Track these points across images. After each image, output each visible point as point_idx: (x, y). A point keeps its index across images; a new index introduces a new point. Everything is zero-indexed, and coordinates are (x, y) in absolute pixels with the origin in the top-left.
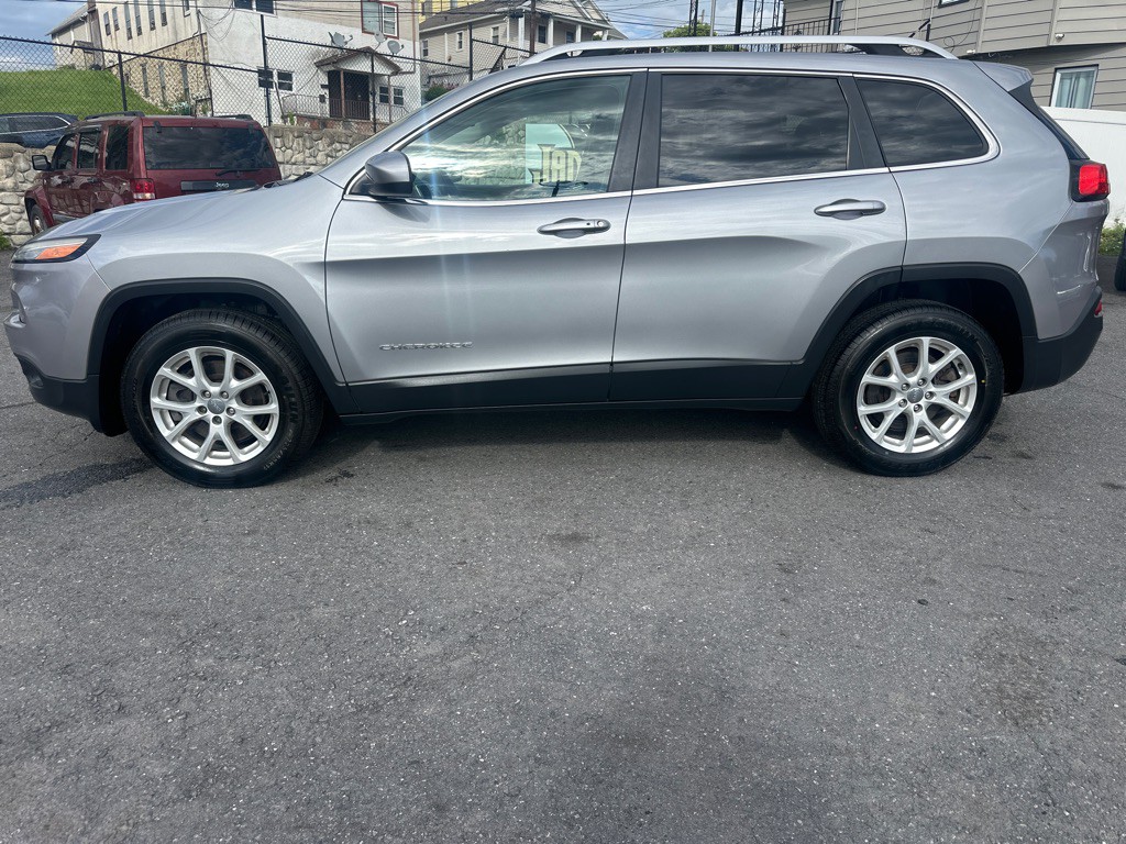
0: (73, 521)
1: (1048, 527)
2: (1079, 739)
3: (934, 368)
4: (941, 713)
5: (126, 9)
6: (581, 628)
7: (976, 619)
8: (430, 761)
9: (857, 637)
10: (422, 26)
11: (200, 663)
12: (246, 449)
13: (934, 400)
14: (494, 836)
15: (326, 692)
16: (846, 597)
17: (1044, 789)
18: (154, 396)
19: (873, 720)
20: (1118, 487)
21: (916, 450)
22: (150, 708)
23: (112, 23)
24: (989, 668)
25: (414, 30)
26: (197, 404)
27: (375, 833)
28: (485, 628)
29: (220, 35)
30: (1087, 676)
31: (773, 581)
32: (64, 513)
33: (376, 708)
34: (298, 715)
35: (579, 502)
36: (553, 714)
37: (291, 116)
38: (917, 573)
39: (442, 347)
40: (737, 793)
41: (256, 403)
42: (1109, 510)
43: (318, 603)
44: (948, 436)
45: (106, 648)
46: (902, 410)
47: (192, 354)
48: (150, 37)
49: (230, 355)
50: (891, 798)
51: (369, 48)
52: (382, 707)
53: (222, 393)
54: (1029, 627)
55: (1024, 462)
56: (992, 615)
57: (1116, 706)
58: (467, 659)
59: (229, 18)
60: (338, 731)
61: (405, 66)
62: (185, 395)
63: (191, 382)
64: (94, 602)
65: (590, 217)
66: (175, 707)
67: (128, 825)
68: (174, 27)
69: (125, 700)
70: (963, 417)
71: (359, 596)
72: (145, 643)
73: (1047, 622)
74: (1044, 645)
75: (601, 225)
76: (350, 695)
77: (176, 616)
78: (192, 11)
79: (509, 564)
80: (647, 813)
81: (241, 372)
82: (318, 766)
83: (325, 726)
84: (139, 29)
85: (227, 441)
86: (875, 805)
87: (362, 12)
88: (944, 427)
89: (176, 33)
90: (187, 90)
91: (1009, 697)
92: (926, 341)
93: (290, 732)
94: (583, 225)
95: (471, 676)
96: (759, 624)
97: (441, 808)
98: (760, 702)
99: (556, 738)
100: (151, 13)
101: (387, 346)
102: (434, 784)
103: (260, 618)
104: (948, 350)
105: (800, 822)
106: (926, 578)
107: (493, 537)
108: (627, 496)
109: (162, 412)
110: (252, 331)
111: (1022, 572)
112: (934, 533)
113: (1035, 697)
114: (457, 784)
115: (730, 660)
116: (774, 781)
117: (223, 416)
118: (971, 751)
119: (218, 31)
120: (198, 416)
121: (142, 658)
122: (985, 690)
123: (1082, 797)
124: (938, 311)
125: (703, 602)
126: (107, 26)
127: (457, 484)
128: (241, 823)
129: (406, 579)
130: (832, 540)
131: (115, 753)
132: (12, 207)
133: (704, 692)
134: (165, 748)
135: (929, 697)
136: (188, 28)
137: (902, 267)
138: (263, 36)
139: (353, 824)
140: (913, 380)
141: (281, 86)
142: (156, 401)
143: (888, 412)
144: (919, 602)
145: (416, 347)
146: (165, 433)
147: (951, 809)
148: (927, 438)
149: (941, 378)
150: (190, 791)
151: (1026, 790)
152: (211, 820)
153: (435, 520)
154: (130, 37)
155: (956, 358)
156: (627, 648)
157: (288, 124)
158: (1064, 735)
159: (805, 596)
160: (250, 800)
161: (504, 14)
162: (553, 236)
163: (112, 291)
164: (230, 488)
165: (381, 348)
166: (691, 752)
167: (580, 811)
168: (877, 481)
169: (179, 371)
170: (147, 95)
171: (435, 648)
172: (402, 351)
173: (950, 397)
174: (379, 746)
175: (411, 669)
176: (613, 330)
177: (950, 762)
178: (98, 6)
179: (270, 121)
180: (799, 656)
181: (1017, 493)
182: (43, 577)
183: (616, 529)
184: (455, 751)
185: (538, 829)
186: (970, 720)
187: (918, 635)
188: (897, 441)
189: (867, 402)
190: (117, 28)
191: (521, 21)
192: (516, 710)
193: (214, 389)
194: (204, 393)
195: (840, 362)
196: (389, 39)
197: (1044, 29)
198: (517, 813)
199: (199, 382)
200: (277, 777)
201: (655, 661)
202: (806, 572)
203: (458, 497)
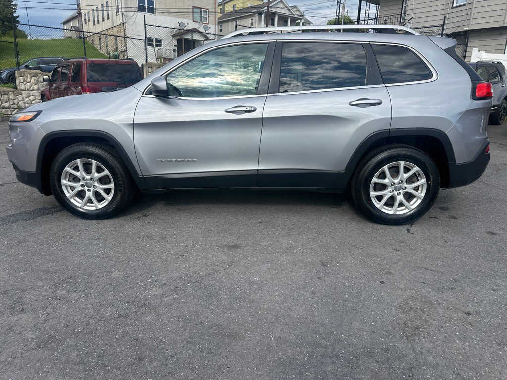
0: (27, 231)
1: (454, 251)
2: (435, 348)
3: (406, 176)
4: (374, 332)
5: (93, 13)
6: (225, 286)
7: (405, 291)
8: (142, 339)
9: (347, 296)
10: (219, 19)
11: (60, 293)
12: (101, 203)
13: (406, 190)
14: (159, 373)
15: (108, 308)
16: (347, 278)
17: (410, 369)
18: (63, 179)
19: (342, 333)
20: (495, 234)
21: (398, 213)
22: (34, 310)
23: (87, 18)
24: (403, 313)
25: (215, 21)
26: (81, 183)
27: (110, 368)
28: (183, 285)
29: (132, 23)
30: (448, 320)
31: (316, 269)
32: (24, 228)
33: (127, 316)
34: (93, 317)
35: (242, 231)
36: (201, 323)
37: (161, 58)
38: (384, 269)
39: (183, 161)
40: (270, 362)
41: (106, 183)
42: (486, 244)
43: (116, 270)
44: (413, 207)
45: (24, 285)
46: (391, 194)
47: (79, 162)
48: (102, 24)
49: (94, 162)
50: (338, 368)
51: (195, 29)
52: (129, 315)
53: (91, 179)
54: (429, 296)
55: (453, 220)
56: (413, 289)
57: (458, 334)
58: (171, 297)
59: (135, 16)
60: (108, 325)
61: (211, 37)
62: (76, 179)
63: (78, 174)
64: (25, 265)
65: (248, 105)
66: (44, 310)
67: (12, 358)
68: (113, 20)
69: (25, 307)
70: (420, 198)
71: (134, 268)
72: (40, 283)
73: (437, 294)
74: (433, 304)
75: (252, 109)
76: (117, 310)
77: (56, 273)
78: (120, 13)
79: (202, 257)
80: (228, 367)
81: (99, 170)
82: (95, 338)
83: (103, 322)
84: (98, 21)
85: (93, 199)
86: (330, 371)
87: (193, 13)
88: (412, 203)
89: (113, 23)
90: (117, 47)
91: (408, 327)
92: (402, 164)
93: (88, 324)
94: (244, 109)
95: (171, 305)
96: (304, 288)
97: (140, 360)
98: (293, 322)
99: (198, 333)
100: (103, 14)
101: (160, 160)
102: (141, 349)
103: (90, 275)
104: (413, 168)
105: (293, 376)
106: (387, 272)
107: (199, 245)
108: (264, 229)
109: (66, 186)
110: (103, 152)
111: (434, 271)
112: (398, 251)
113: (421, 328)
114: (151, 350)
115: (286, 303)
116: (288, 357)
117: (91, 188)
118: (382, 350)
119: (130, 22)
120: (81, 188)
121: (37, 290)
122: (398, 323)
123: (427, 374)
124: (407, 149)
125: (282, 277)
126: (85, 20)
127: (191, 221)
128: (57, 360)
129: (156, 262)
130: (350, 252)
131: (15, 328)
132: (36, 98)
133: (270, 317)
134: (35, 327)
135: (371, 324)
136: (118, 20)
137: (389, 129)
138: (145, 24)
139: (102, 364)
140: (396, 181)
141: (157, 45)
142: (64, 181)
143: (385, 195)
144: (381, 282)
145: (172, 161)
146: (68, 195)
147: (364, 375)
148: (404, 208)
149: (410, 180)
150: (40, 346)
151: (402, 369)
152: (45, 358)
153: (177, 236)
154: (94, 25)
155: (417, 171)
156: (242, 296)
157: (159, 62)
158: (428, 345)
159: (328, 277)
160: (63, 351)
161: (255, 13)
162: (231, 114)
163: (46, 134)
164: (95, 220)
165: (157, 161)
166: (256, 342)
167: (199, 364)
168: (379, 226)
169: (74, 169)
170: (100, 49)
171: (159, 292)
172: (167, 162)
173: (414, 189)
174: (123, 332)
175: (146, 300)
176: (258, 156)
177: (370, 354)
178: (82, 11)
179: (147, 61)
180: (317, 303)
181: (444, 235)
182: (8, 254)
183: (254, 244)
184: (154, 336)
185: (178, 371)
186: (386, 336)
187: (375, 297)
188: (389, 209)
189: (375, 190)
190: (89, 20)
191: (263, 16)
192: (185, 320)
193: (88, 177)
194: (84, 178)
195: (362, 172)
196: (204, 25)
197: (502, 18)
198: (172, 364)
199: (81, 174)
200: (77, 342)
201: (253, 302)
202: (333, 266)
203: (190, 227)
